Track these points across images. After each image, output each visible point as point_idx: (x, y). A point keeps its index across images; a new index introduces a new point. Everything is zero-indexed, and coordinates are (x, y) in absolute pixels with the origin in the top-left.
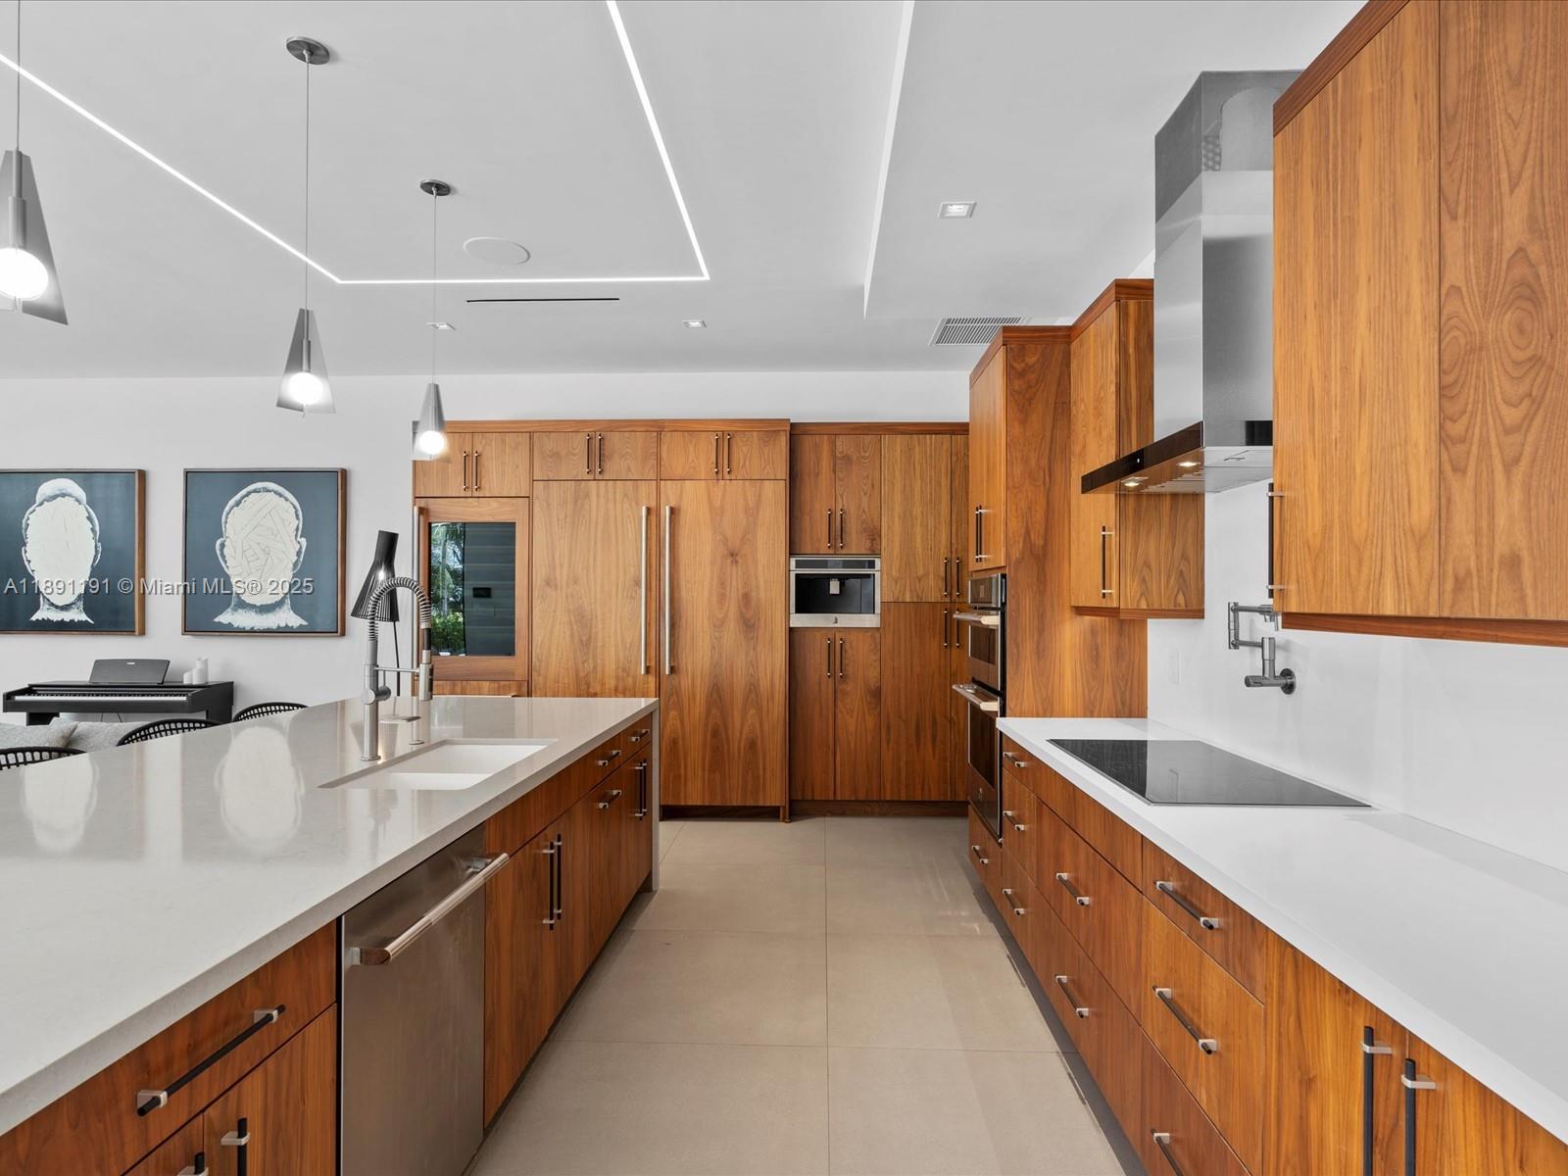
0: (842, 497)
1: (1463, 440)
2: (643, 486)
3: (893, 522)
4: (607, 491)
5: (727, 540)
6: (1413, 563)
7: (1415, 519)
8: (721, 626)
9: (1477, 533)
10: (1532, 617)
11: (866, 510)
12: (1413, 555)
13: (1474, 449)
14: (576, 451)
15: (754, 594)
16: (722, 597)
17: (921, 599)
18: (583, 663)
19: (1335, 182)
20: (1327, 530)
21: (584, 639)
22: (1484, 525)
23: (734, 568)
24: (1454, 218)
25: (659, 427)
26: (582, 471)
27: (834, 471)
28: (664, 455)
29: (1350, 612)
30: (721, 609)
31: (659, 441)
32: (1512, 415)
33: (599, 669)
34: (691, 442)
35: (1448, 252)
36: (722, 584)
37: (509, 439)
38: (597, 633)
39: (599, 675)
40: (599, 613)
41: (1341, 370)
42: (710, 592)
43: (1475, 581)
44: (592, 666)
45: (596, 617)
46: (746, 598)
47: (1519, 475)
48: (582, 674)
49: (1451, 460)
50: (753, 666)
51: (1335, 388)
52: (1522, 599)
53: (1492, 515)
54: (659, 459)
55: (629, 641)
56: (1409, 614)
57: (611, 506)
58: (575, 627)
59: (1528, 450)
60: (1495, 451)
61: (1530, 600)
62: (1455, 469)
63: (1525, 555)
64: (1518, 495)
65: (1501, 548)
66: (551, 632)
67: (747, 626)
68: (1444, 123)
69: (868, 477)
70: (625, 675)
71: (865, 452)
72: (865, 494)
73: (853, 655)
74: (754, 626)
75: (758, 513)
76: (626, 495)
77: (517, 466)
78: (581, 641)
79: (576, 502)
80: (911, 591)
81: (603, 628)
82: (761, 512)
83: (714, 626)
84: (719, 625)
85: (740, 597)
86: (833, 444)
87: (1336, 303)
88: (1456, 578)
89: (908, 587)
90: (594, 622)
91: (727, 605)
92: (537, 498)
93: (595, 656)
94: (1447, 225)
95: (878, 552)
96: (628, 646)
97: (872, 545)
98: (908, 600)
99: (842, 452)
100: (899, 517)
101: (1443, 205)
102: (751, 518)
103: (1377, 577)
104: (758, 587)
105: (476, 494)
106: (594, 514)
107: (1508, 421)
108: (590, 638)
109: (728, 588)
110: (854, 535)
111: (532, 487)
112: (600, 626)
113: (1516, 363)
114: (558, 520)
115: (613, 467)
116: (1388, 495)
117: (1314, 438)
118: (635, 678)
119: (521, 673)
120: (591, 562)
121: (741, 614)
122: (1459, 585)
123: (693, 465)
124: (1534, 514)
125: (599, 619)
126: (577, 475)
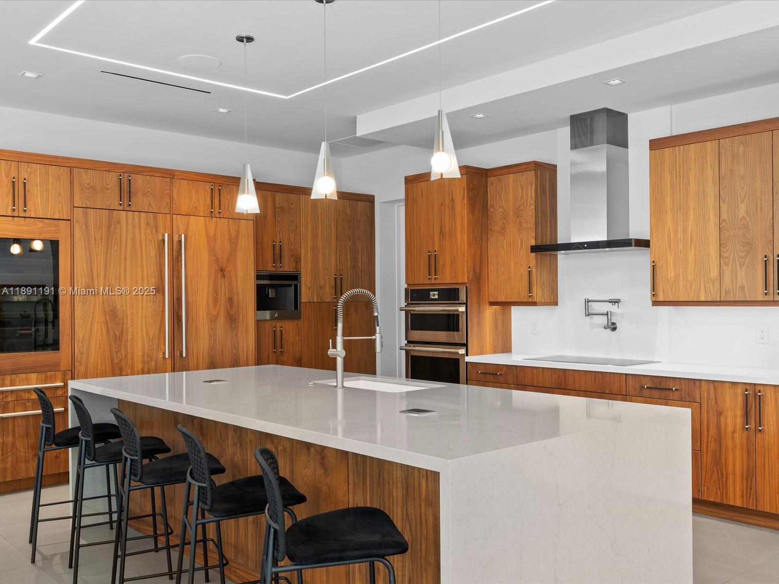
0: (279, 233)
1: (728, 258)
2: (160, 217)
3: (307, 252)
4: (134, 220)
5: (218, 260)
6: (711, 288)
7: (712, 275)
8: (215, 320)
9: (732, 280)
10: (748, 300)
11: (293, 243)
12: (711, 285)
13: (731, 261)
14: (109, 187)
15: (235, 298)
16: (216, 300)
17: (323, 300)
18: (117, 353)
19: (680, 176)
20: (677, 276)
21: (117, 333)
22: (734, 278)
23: (223, 280)
24: (724, 203)
25: (171, 175)
26: (115, 203)
27: (275, 216)
28: (175, 196)
29: (687, 300)
30: (215, 308)
31: (171, 185)
32: (742, 254)
33: (129, 356)
34: (193, 188)
35: (722, 210)
36: (216, 291)
37: (52, 170)
38: (127, 329)
39: (129, 362)
40: (129, 313)
41: (683, 231)
42: (208, 296)
43: (732, 291)
44: (123, 354)
45: (127, 316)
46: (231, 300)
47: (744, 268)
48: (116, 361)
49: (724, 262)
50: (235, 348)
51: (680, 236)
52: (745, 296)
53: (736, 277)
54: (171, 198)
55: (152, 334)
56: (710, 300)
57: (137, 232)
58: (110, 325)
59: (746, 263)
60: (737, 262)
61: (747, 296)
62: (725, 264)
63: (746, 286)
64: (743, 273)
65: (739, 284)
66: (91, 330)
67: (231, 320)
68: (720, 178)
69: (293, 222)
70: (149, 360)
71: (292, 205)
72: (292, 232)
73: (286, 337)
74: (235, 320)
75: (237, 242)
76: (148, 224)
77: (60, 194)
78: (115, 335)
79: (109, 227)
80: (317, 295)
81: (132, 325)
82: (239, 242)
83: (211, 321)
84: (213, 320)
85: (227, 300)
86: (274, 198)
87: (680, 212)
88: (726, 291)
89: (315, 293)
90: (125, 320)
91: (219, 304)
92: (78, 222)
93: (126, 347)
94: (722, 204)
95: (300, 270)
96: (151, 338)
97: (296, 266)
98: (315, 301)
99: (279, 204)
100: (311, 248)
101: (721, 199)
102: (233, 245)
103: (698, 290)
104: (238, 293)
105: (22, 214)
106: (124, 237)
107: (740, 255)
108: (122, 333)
109: (219, 294)
110: (286, 259)
111: (72, 212)
112: (129, 324)
113: (743, 243)
114: (95, 240)
115: (139, 201)
116: (702, 268)
117: (671, 249)
118: (156, 362)
119: (65, 364)
120: (122, 274)
121: (228, 313)
122: (727, 293)
123: (195, 205)
124: (748, 277)
125: (129, 318)
126: (110, 206)
